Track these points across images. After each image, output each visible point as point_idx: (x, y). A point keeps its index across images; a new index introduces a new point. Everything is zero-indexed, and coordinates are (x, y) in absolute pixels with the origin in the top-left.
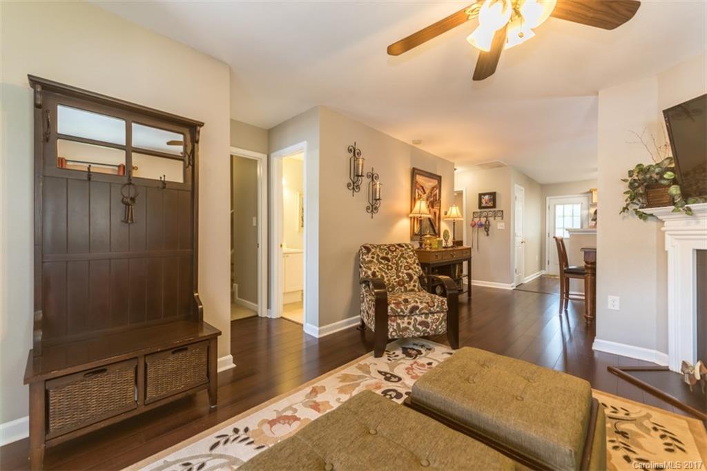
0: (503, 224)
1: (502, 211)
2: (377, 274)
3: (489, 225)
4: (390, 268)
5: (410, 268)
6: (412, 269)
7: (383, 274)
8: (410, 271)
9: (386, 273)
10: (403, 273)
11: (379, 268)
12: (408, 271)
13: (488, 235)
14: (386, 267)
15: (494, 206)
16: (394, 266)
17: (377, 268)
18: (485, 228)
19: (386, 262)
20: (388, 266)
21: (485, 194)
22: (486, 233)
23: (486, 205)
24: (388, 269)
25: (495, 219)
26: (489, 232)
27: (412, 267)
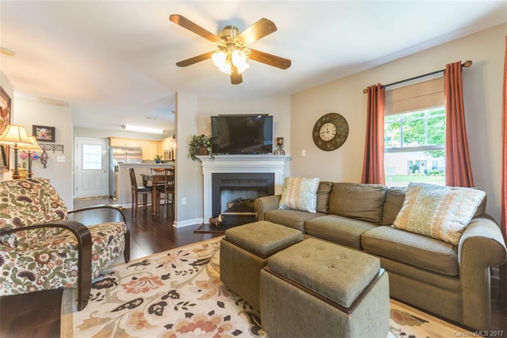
0: (64, 158)
1: (63, 146)
2: (22, 220)
3: (47, 158)
4: (34, 209)
5: (58, 205)
6: (61, 206)
7: (29, 218)
8: (59, 208)
9: (32, 217)
10: (52, 212)
11: (21, 212)
12: (56, 209)
13: (45, 167)
14: (29, 209)
15: (53, 140)
16: (39, 206)
17: (17, 212)
18: (42, 160)
19: (27, 203)
20: (31, 208)
21: (41, 127)
22: (42, 165)
23: (43, 138)
24: (34, 212)
25: (54, 152)
26: (47, 165)
27: (59, 203)
